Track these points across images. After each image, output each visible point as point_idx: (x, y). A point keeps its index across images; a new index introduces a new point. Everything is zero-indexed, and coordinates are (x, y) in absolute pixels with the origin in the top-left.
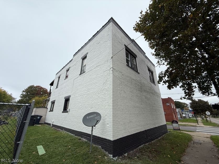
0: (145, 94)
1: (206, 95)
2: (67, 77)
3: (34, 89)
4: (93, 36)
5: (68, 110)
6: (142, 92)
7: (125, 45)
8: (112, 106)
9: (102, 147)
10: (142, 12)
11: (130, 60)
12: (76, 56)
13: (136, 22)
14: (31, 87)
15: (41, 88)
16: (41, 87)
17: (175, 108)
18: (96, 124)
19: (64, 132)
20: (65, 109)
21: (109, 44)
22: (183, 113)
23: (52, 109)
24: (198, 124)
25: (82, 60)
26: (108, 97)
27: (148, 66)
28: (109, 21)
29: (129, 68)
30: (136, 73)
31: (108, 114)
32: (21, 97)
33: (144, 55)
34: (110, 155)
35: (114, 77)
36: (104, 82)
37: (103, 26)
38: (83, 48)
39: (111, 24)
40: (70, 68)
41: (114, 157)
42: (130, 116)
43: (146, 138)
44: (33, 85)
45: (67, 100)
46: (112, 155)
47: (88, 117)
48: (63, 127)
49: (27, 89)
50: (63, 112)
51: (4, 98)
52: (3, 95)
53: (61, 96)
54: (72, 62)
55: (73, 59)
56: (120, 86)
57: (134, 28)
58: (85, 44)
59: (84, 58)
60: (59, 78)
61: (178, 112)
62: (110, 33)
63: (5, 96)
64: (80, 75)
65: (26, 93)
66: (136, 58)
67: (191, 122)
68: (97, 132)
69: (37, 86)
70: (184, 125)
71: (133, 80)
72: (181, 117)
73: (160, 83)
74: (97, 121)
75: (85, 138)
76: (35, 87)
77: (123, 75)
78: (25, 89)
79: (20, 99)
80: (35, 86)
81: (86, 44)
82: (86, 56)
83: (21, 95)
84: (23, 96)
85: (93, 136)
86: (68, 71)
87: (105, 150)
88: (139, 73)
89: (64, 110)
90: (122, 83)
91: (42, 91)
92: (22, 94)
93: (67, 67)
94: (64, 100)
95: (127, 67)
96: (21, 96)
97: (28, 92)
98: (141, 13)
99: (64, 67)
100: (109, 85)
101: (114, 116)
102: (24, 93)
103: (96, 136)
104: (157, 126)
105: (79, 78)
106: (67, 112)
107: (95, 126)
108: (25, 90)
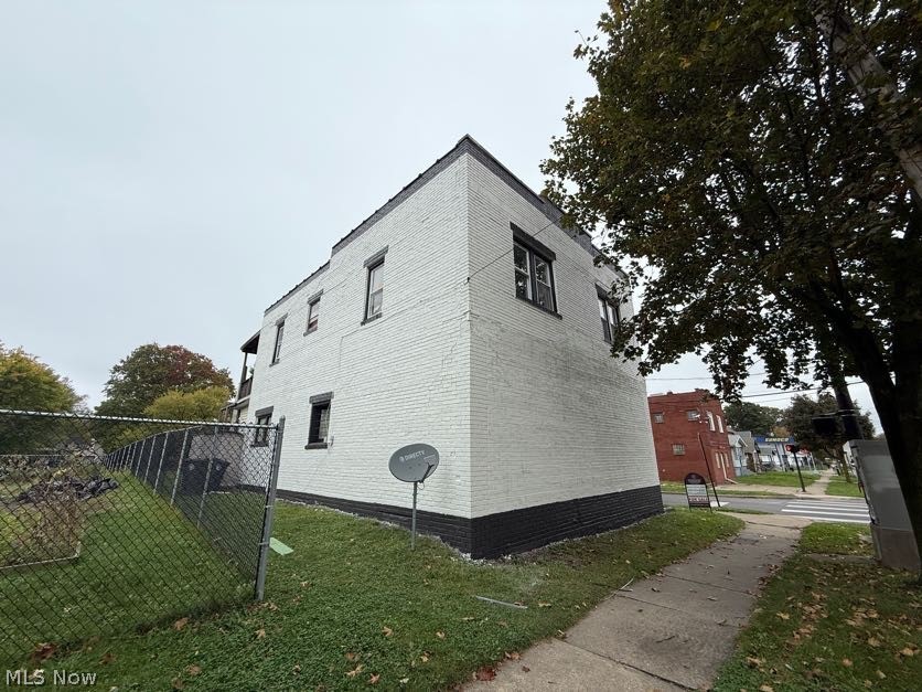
0: (580, 386)
1: (779, 387)
2: (311, 326)
3: (156, 359)
4: (405, 189)
5: (328, 440)
6: (567, 379)
7: (513, 226)
8: (469, 426)
9: (442, 537)
10: (572, 102)
11: (529, 274)
12: (343, 252)
13: (554, 138)
14: (146, 352)
15: (187, 355)
16: (185, 351)
17: (722, 431)
18: (425, 477)
19: (321, 510)
20: (316, 439)
21: (460, 230)
22: (758, 452)
23: (260, 439)
24: (804, 491)
25: (366, 270)
26: (458, 401)
27: (598, 284)
28: (457, 146)
29: (523, 306)
30: (549, 316)
31: (457, 450)
32: (109, 393)
33: (584, 245)
34: (464, 555)
35: (477, 341)
36: (446, 354)
37: (438, 161)
38: (370, 225)
39: (465, 157)
40: (321, 293)
41: (473, 557)
42: (524, 454)
43: (575, 523)
44: (151, 343)
45: (321, 407)
46: (469, 555)
47: (402, 459)
48: (311, 495)
49: (131, 361)
50: (307, 448)
51: (48, 398)
52: (46, 387)
53: (295, 395)
54: (329, 271)
55: (334, 261)
56: (494, 367)
57: (541, 166)
58: (376, 212)
59: (375, 264)
60: (281, 325)
61: (737, 445)
62: (463, 193)
63: (54, 390)
64: (363, 324)
65: (129, 375)
66: (554, 263)
67: (782, 483)
68: (430, 499)
69: (169, 348)
70: (750, 493)
71: (536, 344)
72: (751, 466)
73: (618, 356)
74: (430, 467)
75: (391, 520)
76: (160, 352)
77: (502, 331)
78: (122, 361)
79: (106, 399)
80: (162, 345)
81: (379, 214)
82: (383, 258)
83: (109, 383)
84: (118, 389)
85: (419, 512)
86: (314, 302)
87: (451, 545)
88: (560, 317)
89: (310, 442)
90: (502, 357)
91: (190, 368)
92: (110, 378)
93: (311, 290)
94: (311, 406)
95: (519, 302)
96: (110, 387)
97: (135, 371)
98: (569, 107)
99: (297, 286)
100: (461, 366)
101: (477, 454)
102: (121, 377)
103: (425, 512)
104: (620, 490)
105: (360, 334)
106: (325, 447)
107: (422, 481)
108: (121, 365)
